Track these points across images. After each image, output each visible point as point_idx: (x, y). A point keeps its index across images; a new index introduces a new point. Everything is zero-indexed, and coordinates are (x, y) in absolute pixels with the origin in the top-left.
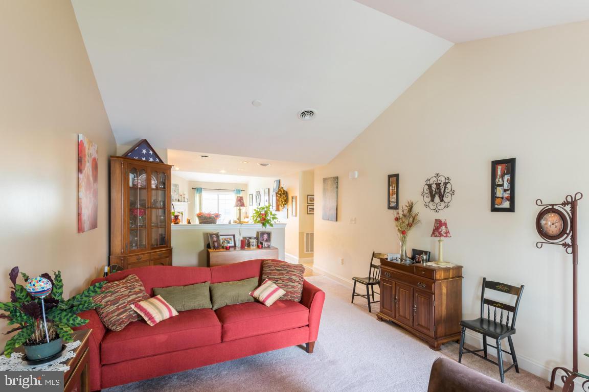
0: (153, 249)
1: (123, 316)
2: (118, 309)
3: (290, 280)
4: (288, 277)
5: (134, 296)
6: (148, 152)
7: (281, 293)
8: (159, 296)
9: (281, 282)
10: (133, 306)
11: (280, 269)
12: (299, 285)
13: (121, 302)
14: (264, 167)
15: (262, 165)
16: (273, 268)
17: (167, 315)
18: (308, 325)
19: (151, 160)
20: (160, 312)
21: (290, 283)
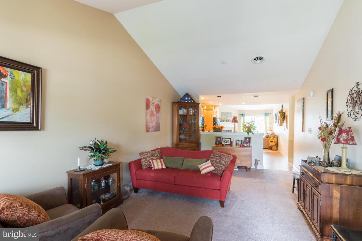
0: (190, 142)
1: (147, 164)
2: (146, 161)
3: (220, 163)
4: (219, 161)
5: (153, 157)
6: (188, 98)
7: (212, 168)
8: (162, 160)
9: (215, 163)
10: (151, 161)
11: (218, 156)
12: (223, 166)
13: (147, 158)
14: (256, 98)
15: (256, 97)
16: (215, 155)
17: (160, 167)
18: (219, 190)
19: (190, 102)
20: (158, 165)
21: (219, 164)
